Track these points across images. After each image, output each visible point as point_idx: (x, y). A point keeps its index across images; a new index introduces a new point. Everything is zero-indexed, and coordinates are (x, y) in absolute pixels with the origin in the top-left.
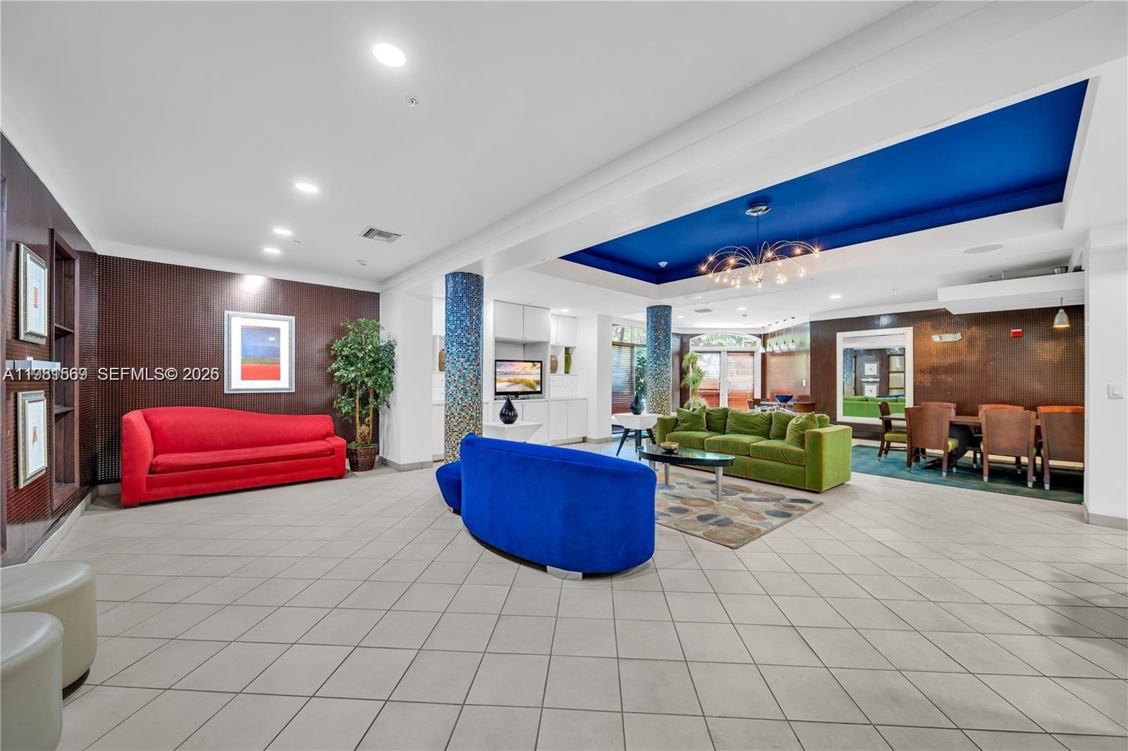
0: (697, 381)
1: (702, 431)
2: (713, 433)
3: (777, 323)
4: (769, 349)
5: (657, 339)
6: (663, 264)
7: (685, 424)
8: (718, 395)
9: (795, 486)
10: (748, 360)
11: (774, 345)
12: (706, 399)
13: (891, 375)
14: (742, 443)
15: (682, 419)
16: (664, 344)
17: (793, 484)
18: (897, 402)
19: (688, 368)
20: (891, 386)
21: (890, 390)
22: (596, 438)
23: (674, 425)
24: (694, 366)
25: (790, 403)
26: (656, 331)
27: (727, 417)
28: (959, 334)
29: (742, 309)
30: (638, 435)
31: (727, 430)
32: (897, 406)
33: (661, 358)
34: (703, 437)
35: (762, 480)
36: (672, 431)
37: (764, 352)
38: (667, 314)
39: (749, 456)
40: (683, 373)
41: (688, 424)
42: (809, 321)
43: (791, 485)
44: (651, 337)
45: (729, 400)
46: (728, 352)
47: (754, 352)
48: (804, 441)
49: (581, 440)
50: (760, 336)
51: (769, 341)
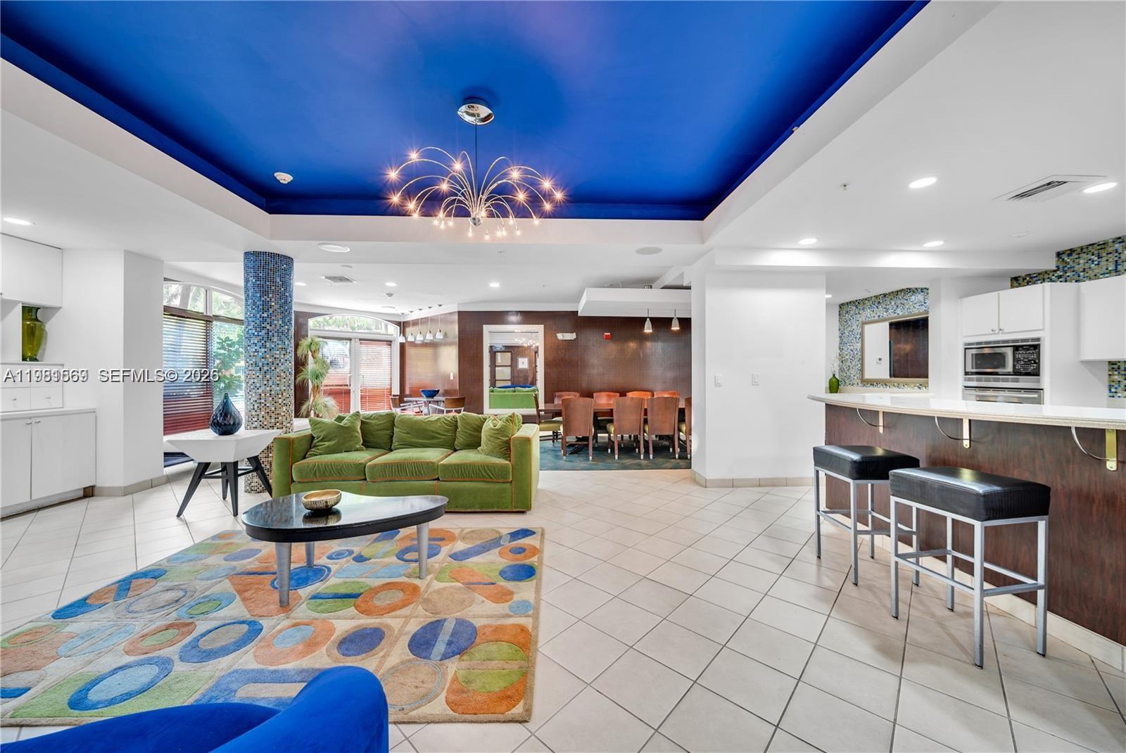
0: (322, 375)
1: (357, 450)
2: (375, 452)
3: (420, 310)
4: (410, 339)
5: (266, 307)
6: (284, 178)
7: (327, 443)
8: (348, 392)
9: (499, 510)
10: (385, 350)
11: (414, 335)
12: (334, 398)
13: (497, 369)
14: (428, 463)
15: (322, 434)
16: (280, 317)
17: (498, 507)
18: (515, 392)
19: (306, 357)
20: (497, 378)
21: (497, 382)
22: (122, 484)
23: (306, 446)
24: (316, 355)
25: (436, 398)
26: (265, 293)
27: (393, 425)
28: (575, 334)
29: (391, 284)
30: (230, 473)
31: (395, 444)
32: (516, 395)
33: (275, 339)
34: (363, 461)
35: (457, 510)
36: (304, 458)
37: (404, 341)
38: (285, 270)
39: (438, 479)
40: (300, 364)
41: (332, 443)
42: (457, 310)
43: (495, 510)
44: (254, 303)
45: (362, 397)
46: (360, 340)
47: (391, 342)
48: (509, 449)
49: (81, 493)
50: (399, 324)
51: (408, 330)
